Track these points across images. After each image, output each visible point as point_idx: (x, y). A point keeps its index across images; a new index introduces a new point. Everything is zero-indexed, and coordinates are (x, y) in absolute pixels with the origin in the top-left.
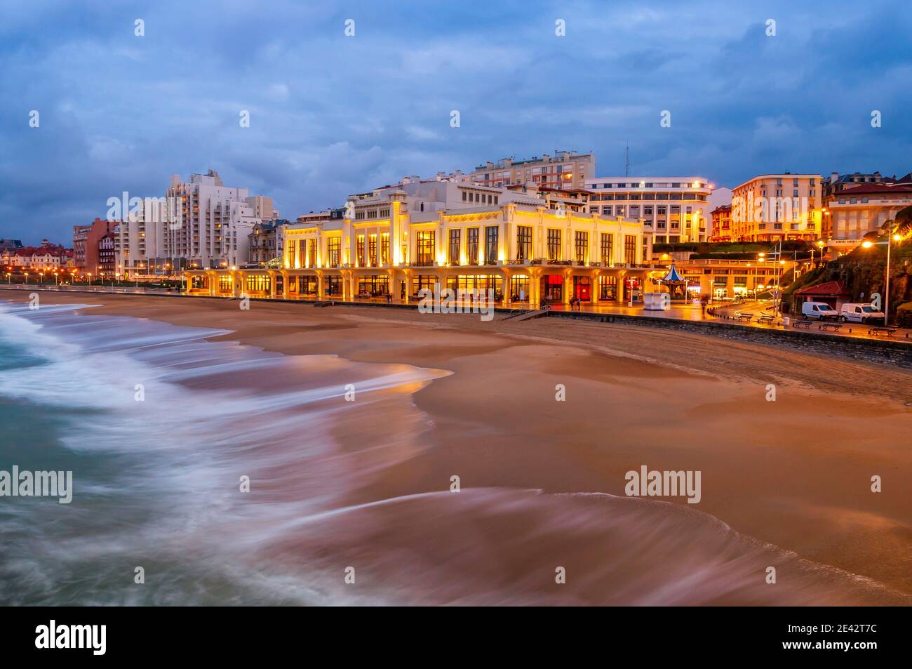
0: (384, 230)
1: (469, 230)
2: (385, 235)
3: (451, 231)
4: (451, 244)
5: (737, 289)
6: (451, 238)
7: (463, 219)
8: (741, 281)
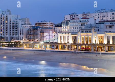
0: (90, 35)
1: (112, 36)
2: (90, 36)
3: (108, 36)
4: (108, 39)
6: (108, 38)
7: (111, 34)
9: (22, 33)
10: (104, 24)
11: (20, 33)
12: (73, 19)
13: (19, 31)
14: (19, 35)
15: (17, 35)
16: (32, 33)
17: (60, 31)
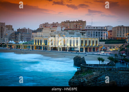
5: (113, 49)
8: (114, 48)
9: (6, 37)
10: (67, 31)
11: (4, 36)
12: (46, 27)
13: (4, 35)
14: (4, 38)
15: (3, 38)
16: (14, 37)
17: (36, 35)
